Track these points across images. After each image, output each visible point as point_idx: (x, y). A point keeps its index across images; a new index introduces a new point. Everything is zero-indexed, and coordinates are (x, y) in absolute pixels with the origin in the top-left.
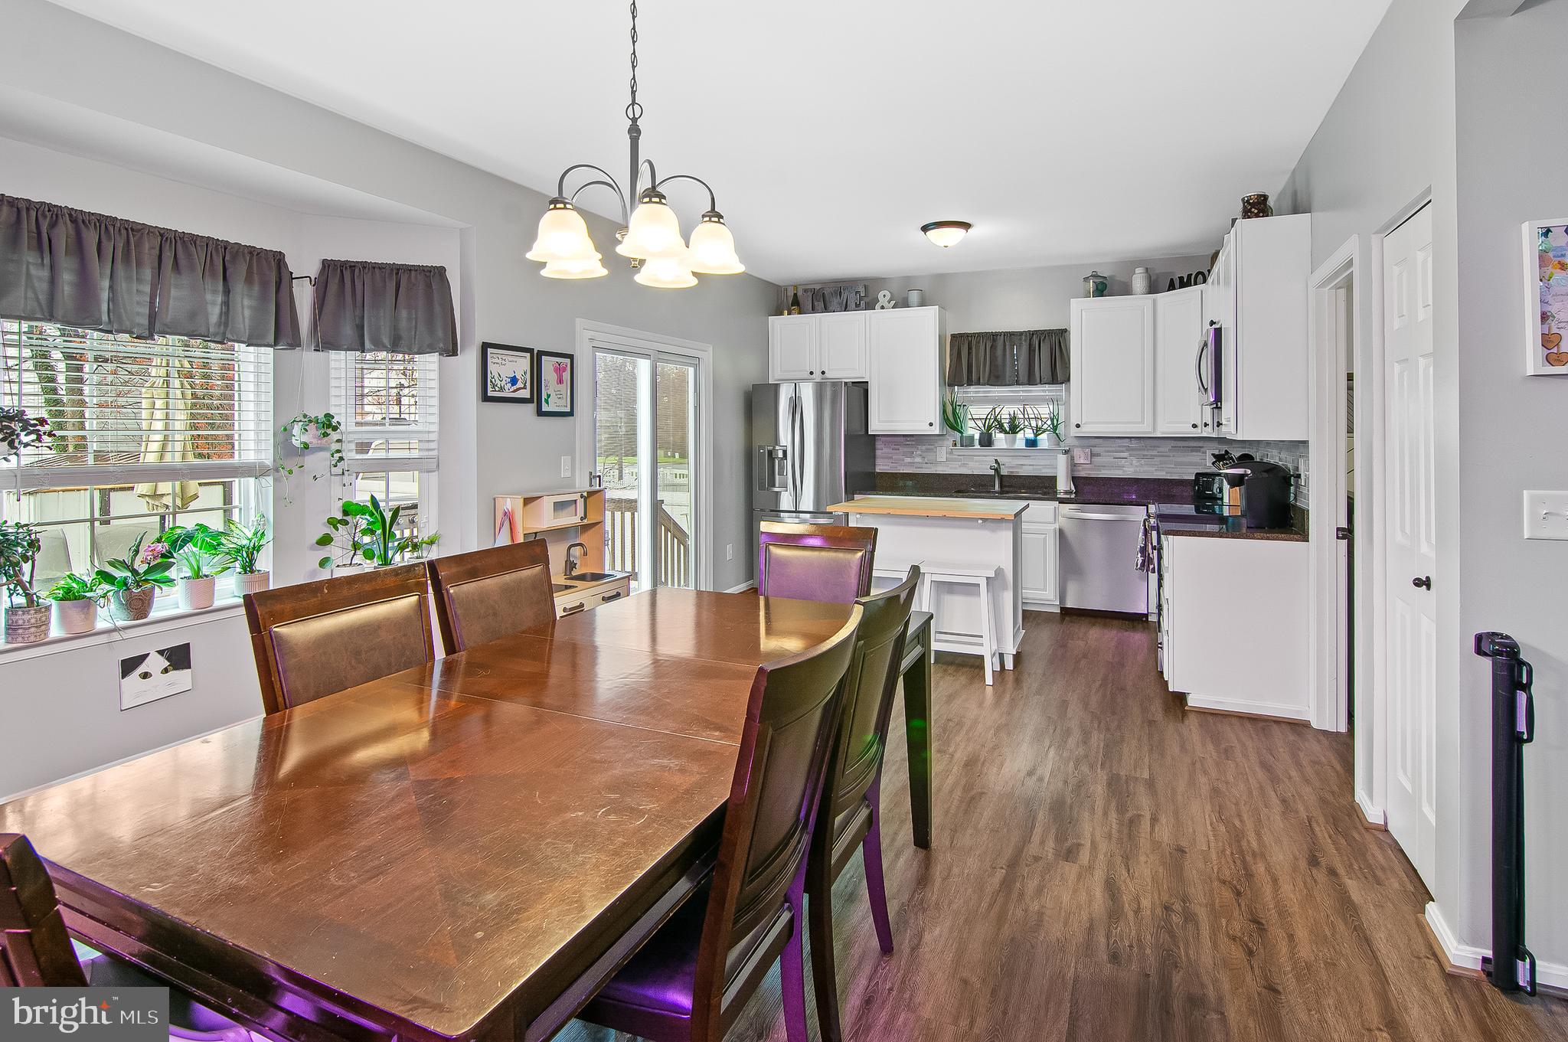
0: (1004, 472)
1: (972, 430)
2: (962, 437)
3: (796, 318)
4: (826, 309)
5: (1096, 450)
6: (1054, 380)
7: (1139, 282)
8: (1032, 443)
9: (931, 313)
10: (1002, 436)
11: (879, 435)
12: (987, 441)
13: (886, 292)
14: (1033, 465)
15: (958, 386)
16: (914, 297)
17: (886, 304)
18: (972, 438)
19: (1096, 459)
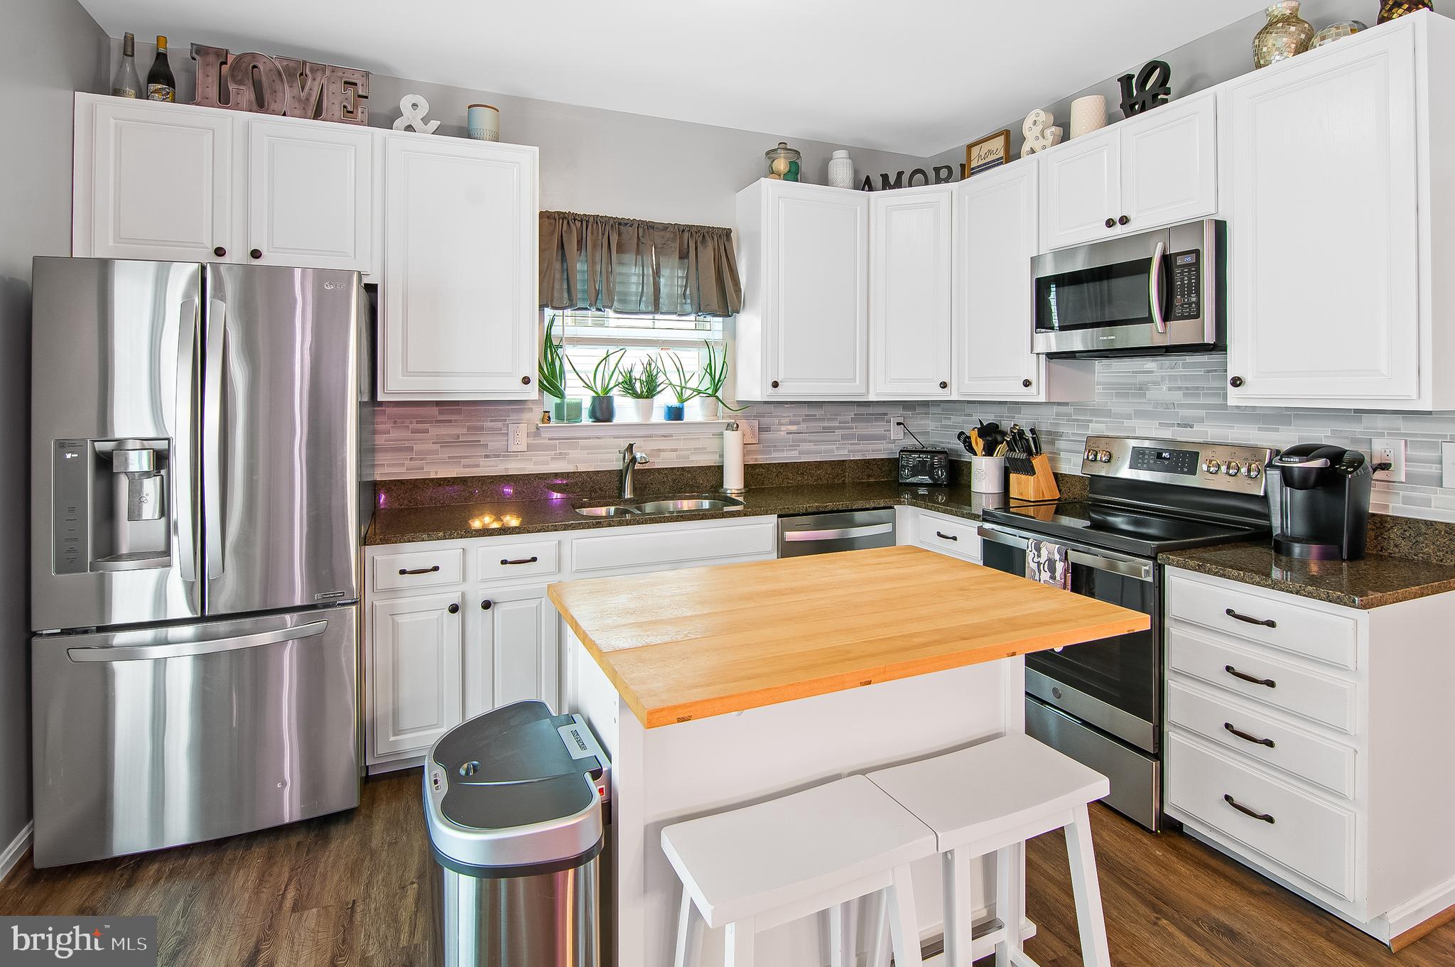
0: (639, 464)
2: (559, 407)
3: (172, 111)
4: (260, 105)
5: (765, 421)
8: (676, 414)
9: (525, 157)
10: (630, 400)
12: (603, 411)
13: (418, 99)
14: (676, 450)
16: (484, 120)
17: (417, 124)
18: (577, 407)
19: (765, 436)
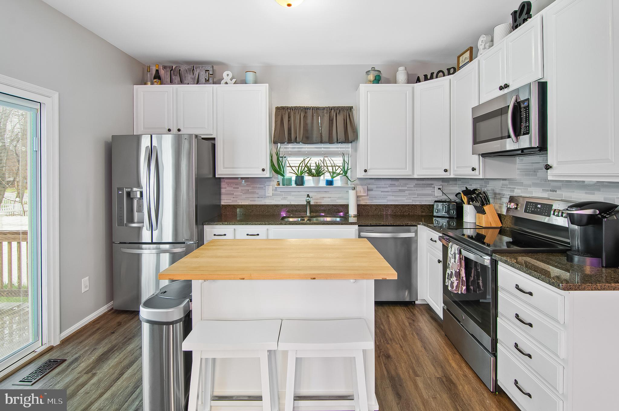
0: (312, 203)
1: (290, 174)
2: (283, 180)
3: (157, 87)
4: (182, 82)
5: (371, 187)
6: (347, 140)
7: (401, 76)
8: (330, 183)
9: (264, 88)
10: (311, 178)
11: (223, 178)
12: (300, 181)
13: (229, 72)
14: (331, 198)
15: (280, 143)
16: (250, 76)
17: (229, 81)
18: (290, 180)
19: (370, 193)
